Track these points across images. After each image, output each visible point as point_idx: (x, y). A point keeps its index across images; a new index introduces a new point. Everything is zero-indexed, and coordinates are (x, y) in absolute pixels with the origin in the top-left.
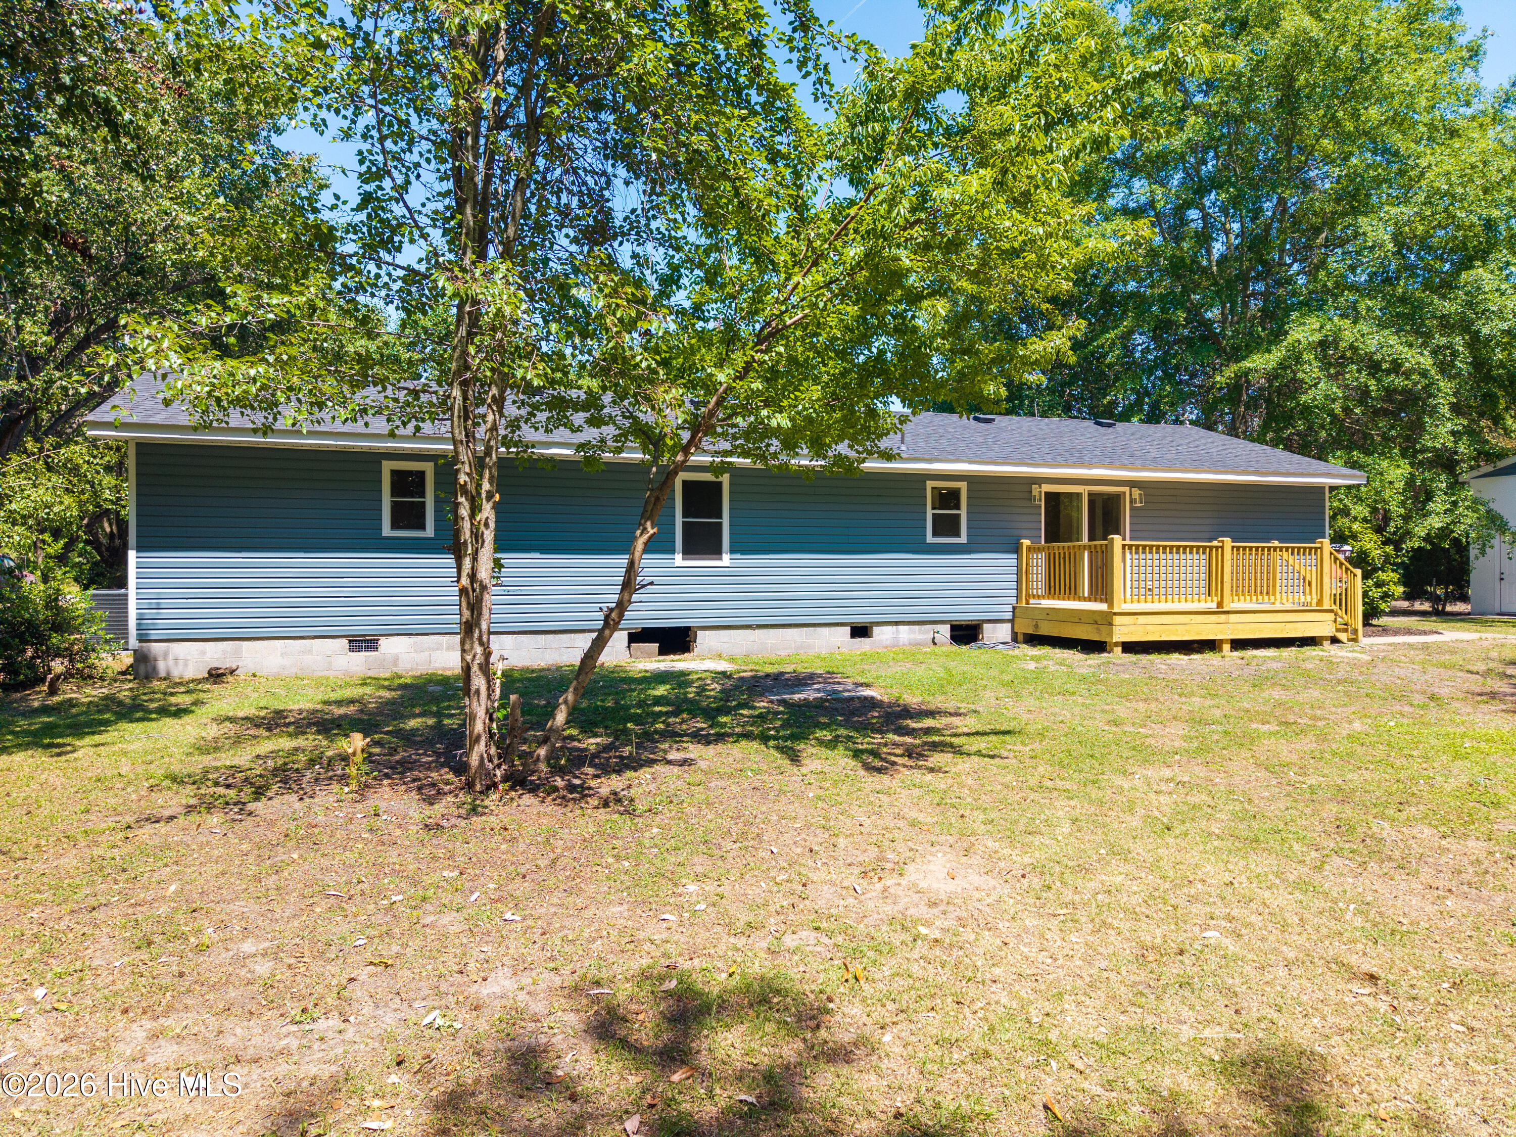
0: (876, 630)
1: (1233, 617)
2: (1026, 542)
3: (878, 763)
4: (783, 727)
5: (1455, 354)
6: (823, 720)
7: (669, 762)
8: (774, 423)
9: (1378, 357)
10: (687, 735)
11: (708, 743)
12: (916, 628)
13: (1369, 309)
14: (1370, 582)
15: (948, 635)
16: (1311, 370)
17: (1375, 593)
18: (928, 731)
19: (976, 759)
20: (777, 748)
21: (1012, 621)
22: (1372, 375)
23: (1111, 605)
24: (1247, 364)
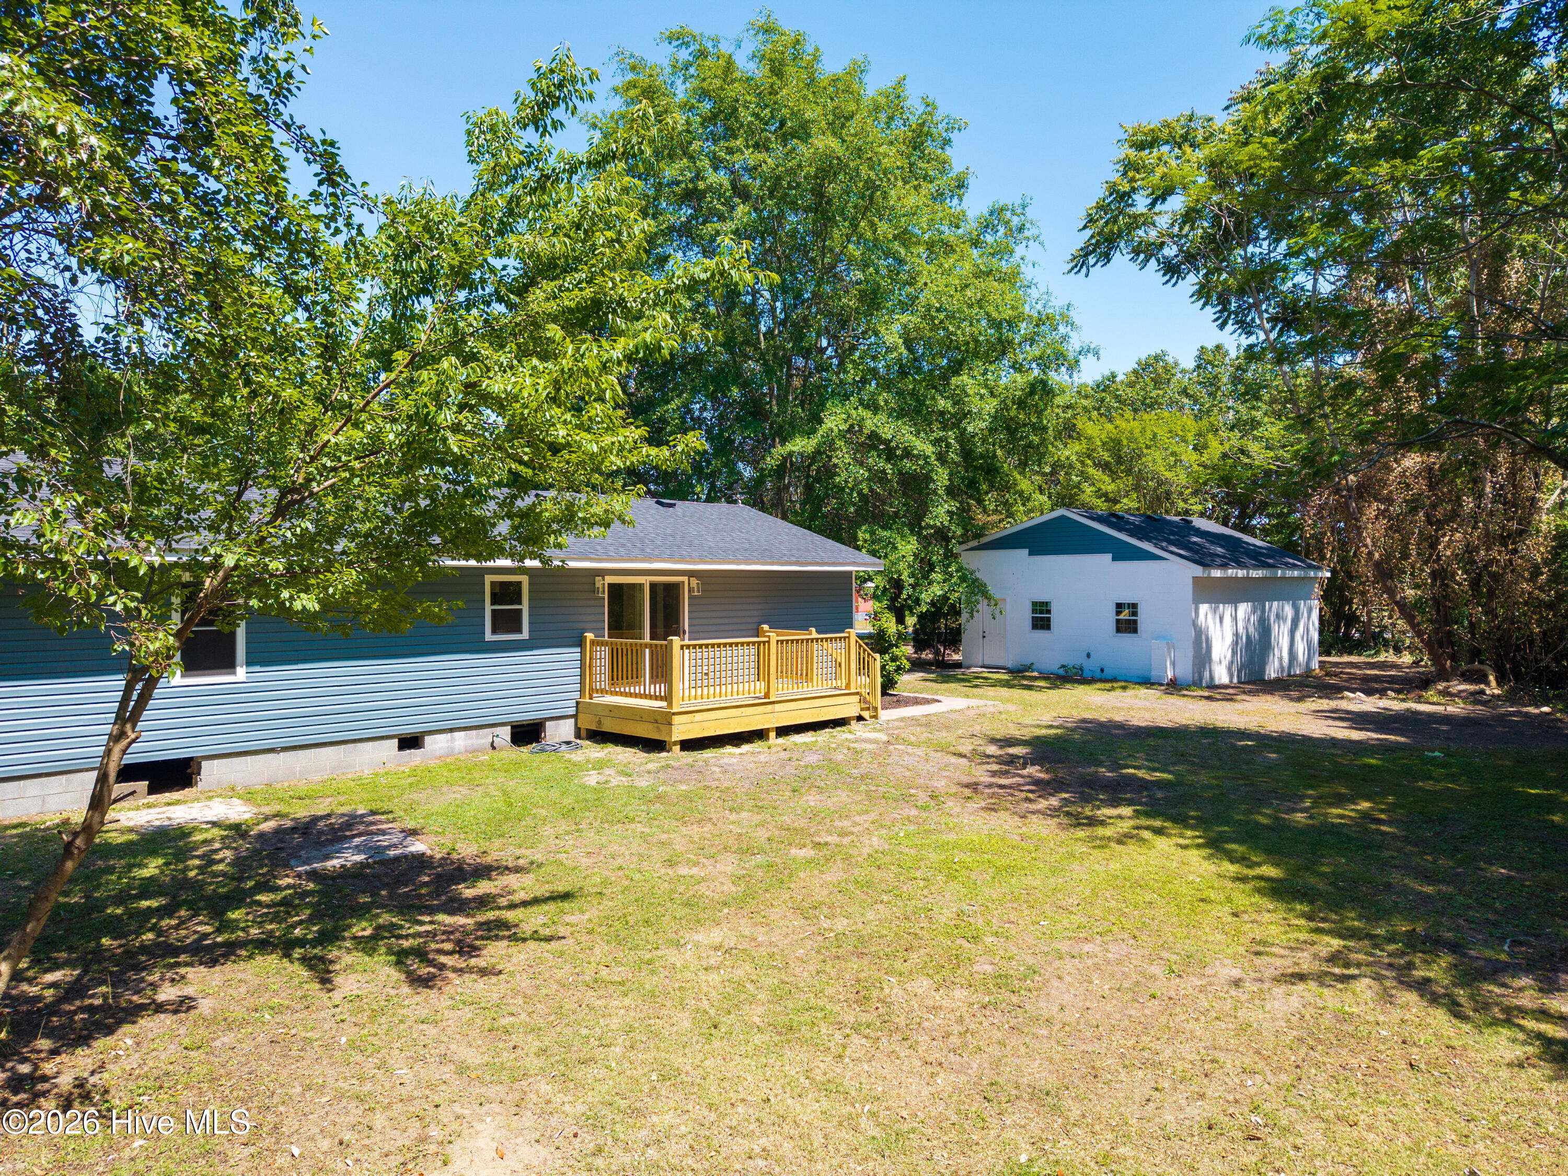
0: (428, 739)
1: (777, 707)
2: (590, 636)
3: (425, 970)
4: (311, 920)
5: (948, 445)
6: (365, 899)
7: (159, 1008)
8: (297, 606)
9: (893, 444)
10: (184, 950)
11: (213, 963)
12: (474, 733)
13: (886, 401)
14: (887, 657)
15: (508, 738)
16: (843, 457)
17: (891, 667)
18: (483, 902)
19: (532, 944)
20: (304, 960)
21: (575, 716)
22: (888, 460)
23: (670, 705)
24: (790, 447)
